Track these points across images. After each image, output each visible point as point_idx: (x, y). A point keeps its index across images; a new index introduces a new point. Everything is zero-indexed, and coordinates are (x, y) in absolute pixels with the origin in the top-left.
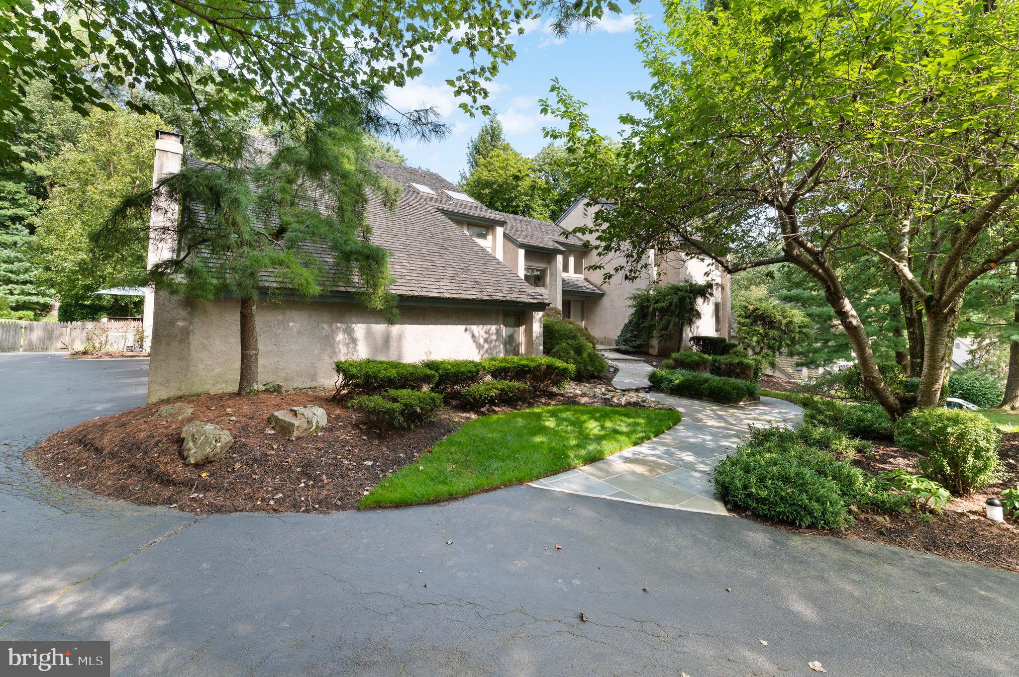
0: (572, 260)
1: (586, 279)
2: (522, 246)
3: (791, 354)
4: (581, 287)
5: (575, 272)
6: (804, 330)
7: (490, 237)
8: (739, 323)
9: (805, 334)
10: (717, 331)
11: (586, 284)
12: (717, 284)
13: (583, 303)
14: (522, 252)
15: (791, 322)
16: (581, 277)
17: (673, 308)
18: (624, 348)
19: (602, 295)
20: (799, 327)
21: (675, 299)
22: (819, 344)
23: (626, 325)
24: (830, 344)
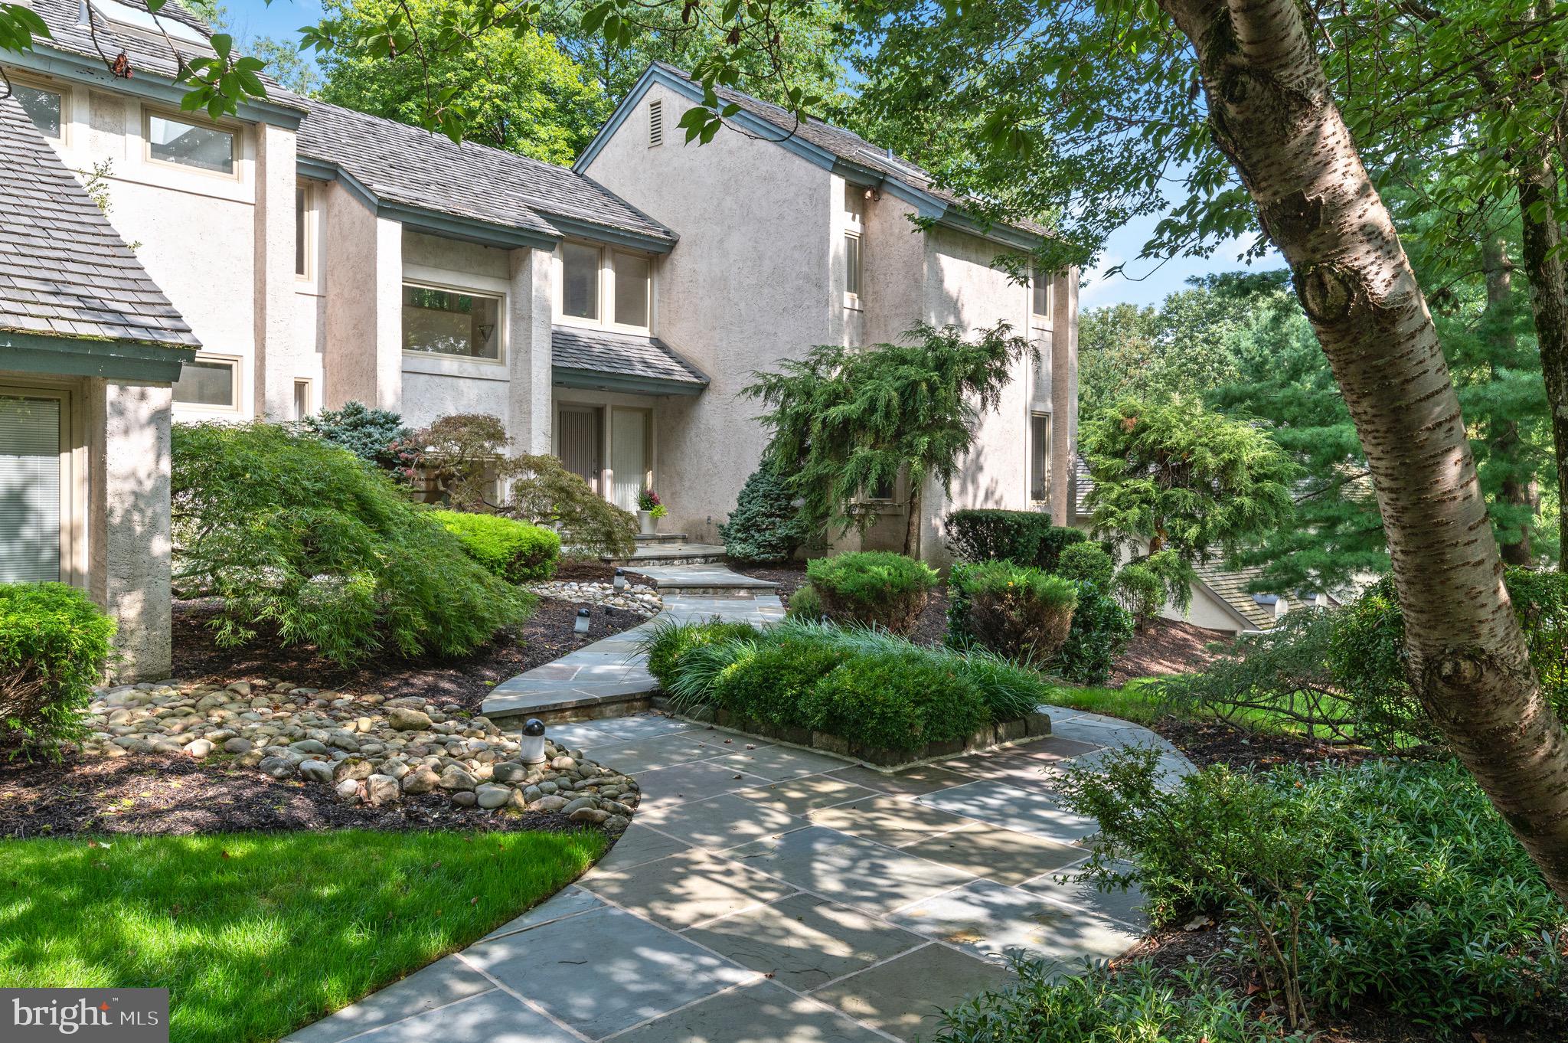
0: (607, 279)
1: (657, 342)
2: (387, 208)
3: (1235, 564)
4: (628, 362)
5: (619, 318)
6: (1269, 486)
7: (246, 166)
8: (1095, 471)
9: (1270, 498)
10: (1037, 495)
11: (653, 355)
12: (1018, 342)
13: (648, 414)
14: (390, 234)
15: (1232, 465)
16: (638, 334)
17: (877, 418)
18: (738, 549)
19: (699, 389)
20: (1257, 479)
21: (889, 392)
22: (1312, 531)
23: (754, 479)
24: (1340, 529)
